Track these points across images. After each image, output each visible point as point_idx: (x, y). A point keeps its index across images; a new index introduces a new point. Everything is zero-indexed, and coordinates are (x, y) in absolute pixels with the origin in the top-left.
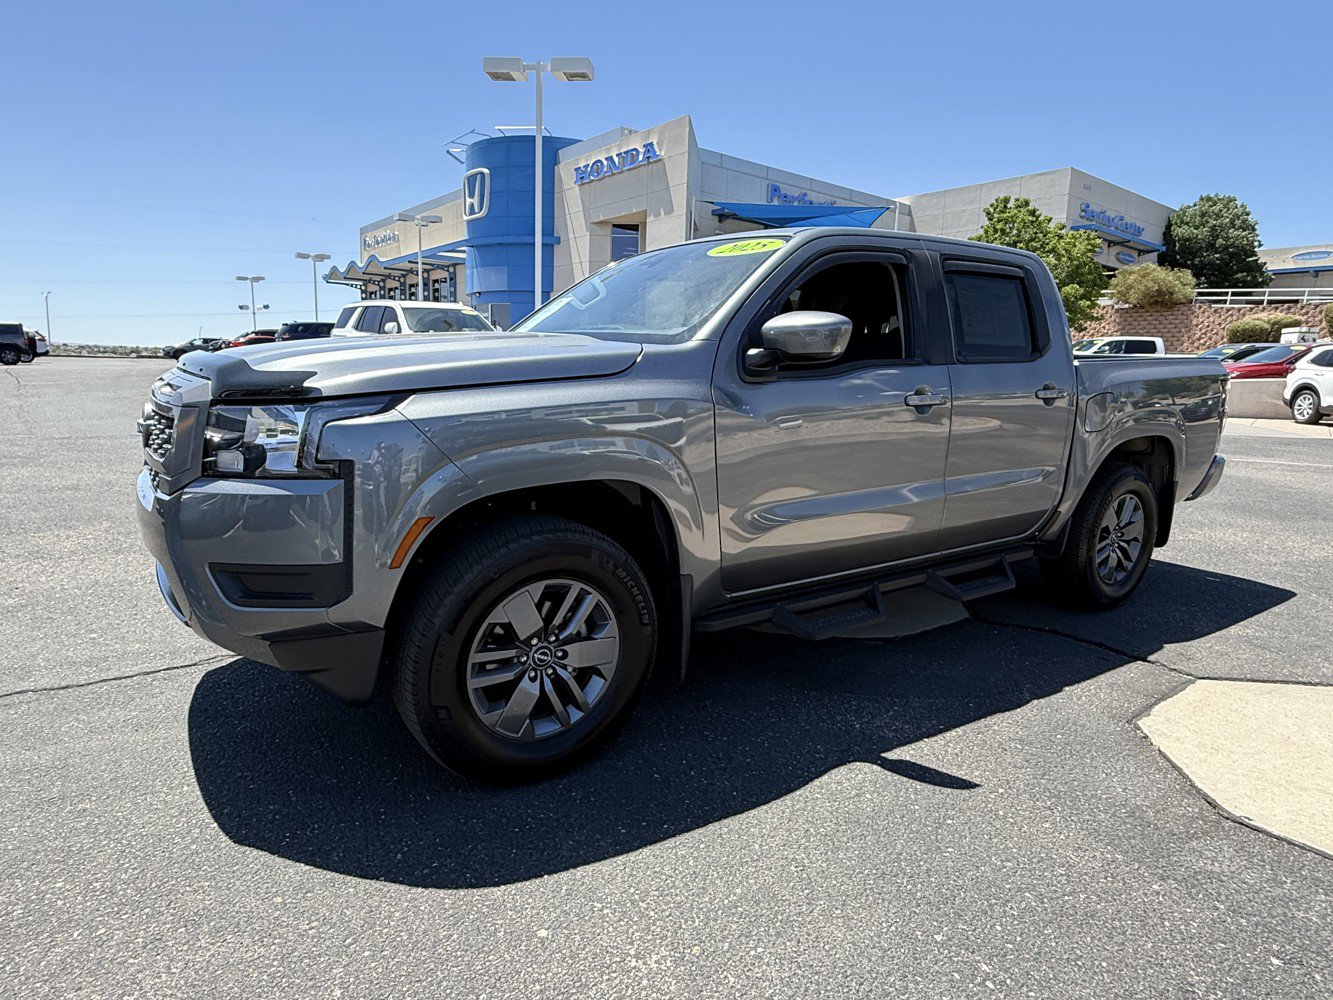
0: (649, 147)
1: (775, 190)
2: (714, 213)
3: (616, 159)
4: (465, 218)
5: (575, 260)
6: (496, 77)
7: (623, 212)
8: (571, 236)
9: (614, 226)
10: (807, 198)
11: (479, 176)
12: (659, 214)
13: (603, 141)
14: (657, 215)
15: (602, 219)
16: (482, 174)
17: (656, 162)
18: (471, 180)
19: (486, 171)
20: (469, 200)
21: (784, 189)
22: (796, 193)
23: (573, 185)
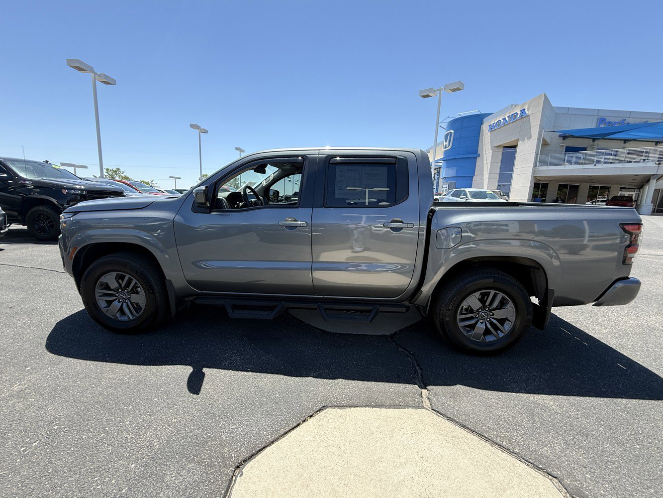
0: (523, 111)
1: (603, 120)
2: (560, 136)
3: (507, 119)
4: (443, 150)
5: (485, 162)
6: (425, 97)
7: (508, 140)
8: (484, 153)
9: (504, 147)
10: (625, 122)
11: (449, 134)
12: (525, 140)
13: (503, 111)
14: (523, 140)
15: (498, 144)
16: (451, 133)
17: (525, 117)
18: (447, 136)
19: (452, 131)
20: (445, 143)
21: (608, 120)
22: (617, 120)
23: (487, 132)
